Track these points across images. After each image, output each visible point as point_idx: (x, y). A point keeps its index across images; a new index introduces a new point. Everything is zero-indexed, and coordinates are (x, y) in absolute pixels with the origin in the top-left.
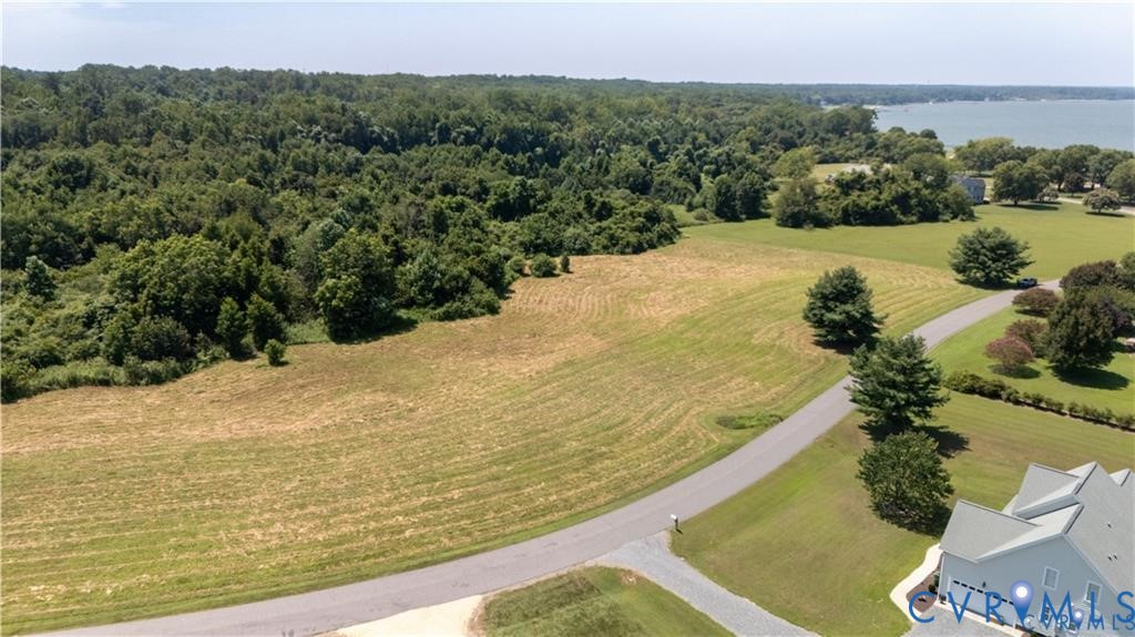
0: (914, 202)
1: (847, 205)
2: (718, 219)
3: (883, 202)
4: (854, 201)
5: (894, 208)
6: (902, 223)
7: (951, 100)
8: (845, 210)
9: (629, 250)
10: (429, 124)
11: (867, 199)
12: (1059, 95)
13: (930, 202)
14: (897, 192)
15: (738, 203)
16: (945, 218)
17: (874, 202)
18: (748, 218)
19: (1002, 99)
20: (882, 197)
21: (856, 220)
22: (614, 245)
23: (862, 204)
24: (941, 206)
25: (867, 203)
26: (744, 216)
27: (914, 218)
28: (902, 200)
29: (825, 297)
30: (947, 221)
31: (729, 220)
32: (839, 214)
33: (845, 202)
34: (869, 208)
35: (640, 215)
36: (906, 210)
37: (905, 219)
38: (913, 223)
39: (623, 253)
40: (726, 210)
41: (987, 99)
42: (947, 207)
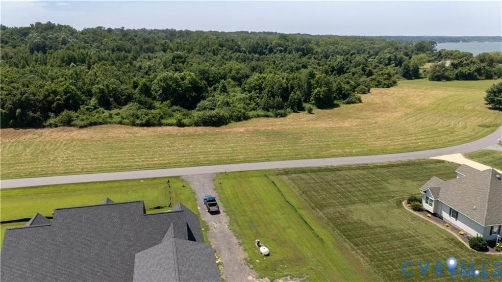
0: (483, 71)
1: (458, 72)
2: (404, 79)
3: (472, 71)
4: (460, 71)
5: (476, 73)
6: (479, 79)
7: (445, 42)
8: (457, 75)
9: (385, 86)
10: (264, 47)
11: (465, 70)
12: (493, 40)
13: (489, 72)
14: (476, 67)
15: (411, 72)
16: (495, 78)
17: (469, 71)
18: (415, 79)
19: (468, 42)
20: (471, 69)
21: (461, 78)
22: (380, 84)
23: (464, 72)
24: (493, 73)
25: (466, 72)
26: (414, 78)
27: (484, 78)
28: (478, 70)
29: (494, 92)
30: (496, 79)
31: (408, 79)
32: (454, 76)
33: (457, 71)
34: (467, 73)
35: (385, 74)
36: (480, 75)
37: (480, 78)
38: (483, 80)
39: (383, 87)
40: (407, 75)
41: (461, 42)
42: (495, 74)
